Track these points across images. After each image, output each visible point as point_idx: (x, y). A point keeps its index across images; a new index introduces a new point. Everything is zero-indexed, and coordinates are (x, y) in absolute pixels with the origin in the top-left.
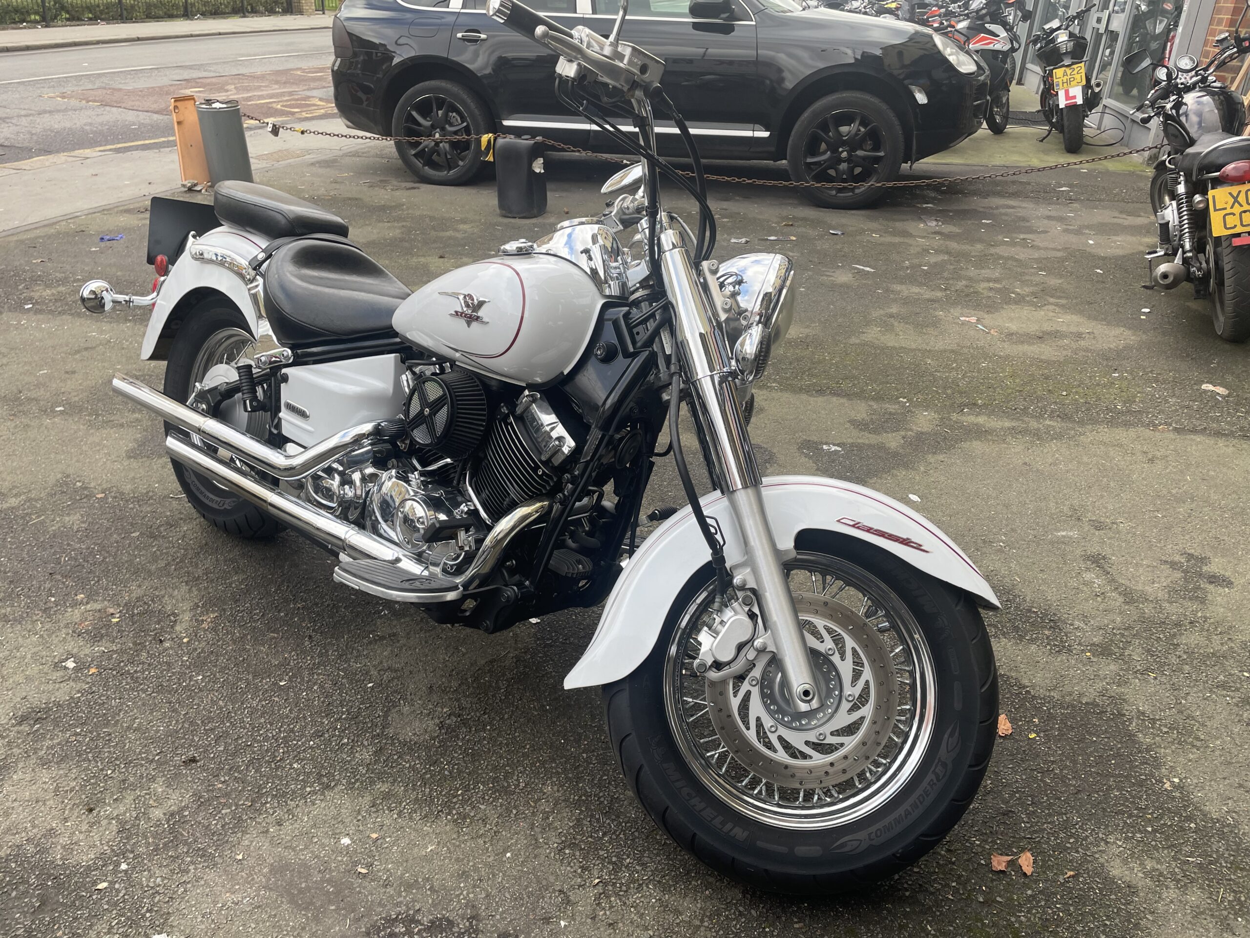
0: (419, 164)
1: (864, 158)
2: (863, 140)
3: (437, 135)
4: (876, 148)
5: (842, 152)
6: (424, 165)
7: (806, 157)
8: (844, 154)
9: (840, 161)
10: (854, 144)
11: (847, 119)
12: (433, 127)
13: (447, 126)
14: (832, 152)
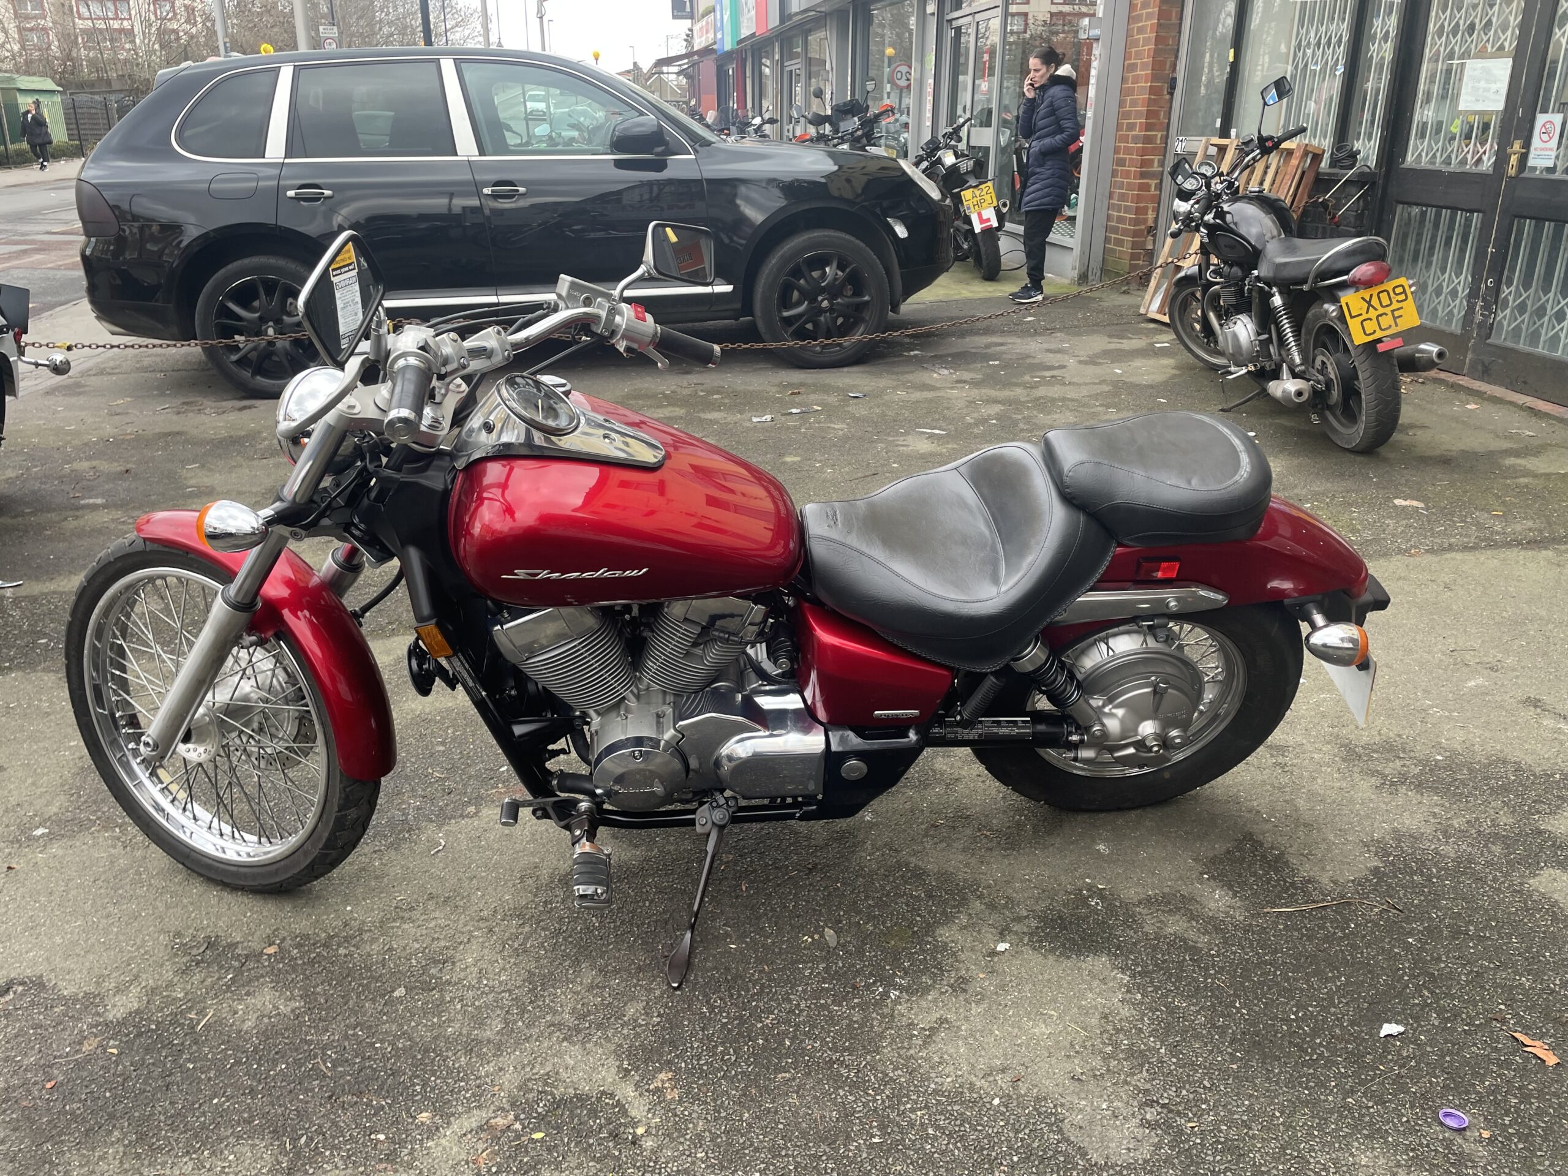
0: (246, 374)
1: (848, 306)
2: (843, 286)
3: (271, 331)
4: (857, 293)
5: (823, 300)
6: (254, 374)
7: (780, 311)
8: (825, 304)
9: (822, 311)
10: (833, 291)
11: (820, 262)
12: (263, 320)
13: (285, 318)
14: (810, 303)
